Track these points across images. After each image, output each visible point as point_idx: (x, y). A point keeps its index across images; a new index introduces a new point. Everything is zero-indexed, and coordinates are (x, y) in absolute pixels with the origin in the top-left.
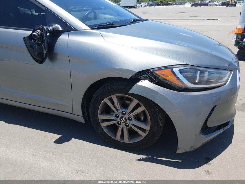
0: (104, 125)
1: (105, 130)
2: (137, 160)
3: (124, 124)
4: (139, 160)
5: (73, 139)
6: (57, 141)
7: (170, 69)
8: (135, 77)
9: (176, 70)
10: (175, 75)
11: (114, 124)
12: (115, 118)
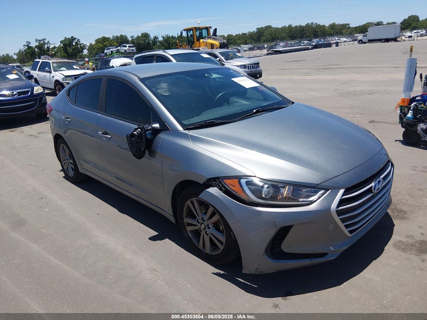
0: (189, 228)
1: (190, 235)
2: (213, 273)
3: (204, 231)
4: (215, 274)
5: (167, 239)
6: (153, 239)
7: (237, 180)
8: (206, 183)
9: (243, 181)
10: (241, 186)
11: (197, 230)
12: (197, 223)
